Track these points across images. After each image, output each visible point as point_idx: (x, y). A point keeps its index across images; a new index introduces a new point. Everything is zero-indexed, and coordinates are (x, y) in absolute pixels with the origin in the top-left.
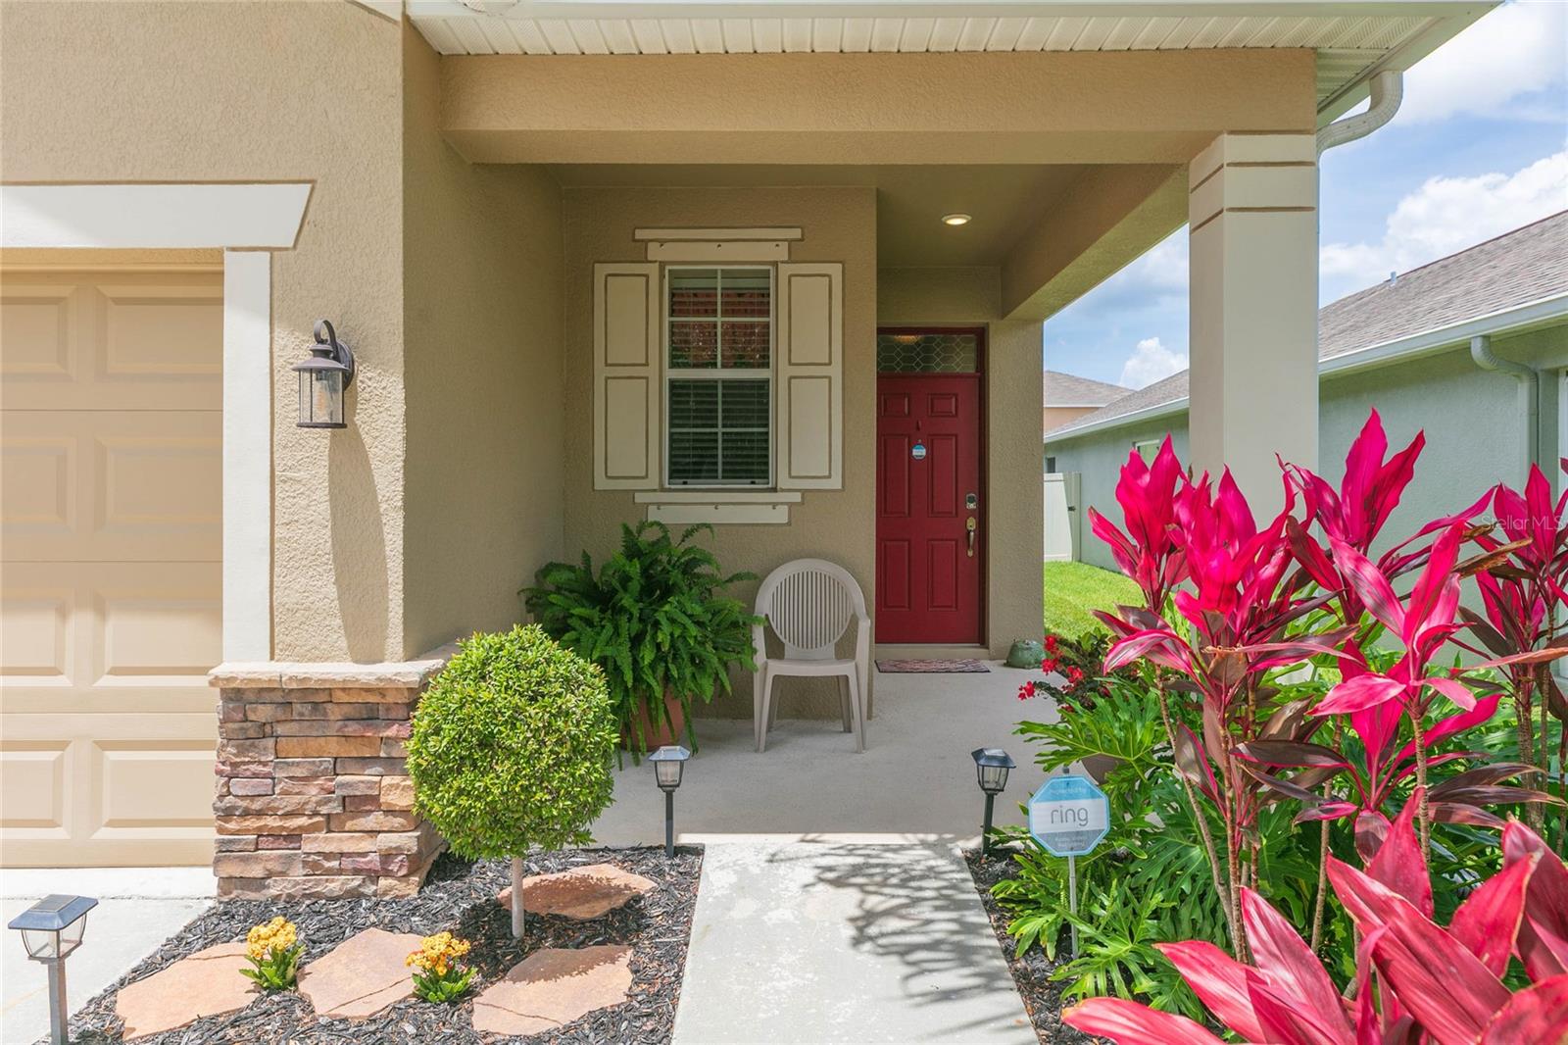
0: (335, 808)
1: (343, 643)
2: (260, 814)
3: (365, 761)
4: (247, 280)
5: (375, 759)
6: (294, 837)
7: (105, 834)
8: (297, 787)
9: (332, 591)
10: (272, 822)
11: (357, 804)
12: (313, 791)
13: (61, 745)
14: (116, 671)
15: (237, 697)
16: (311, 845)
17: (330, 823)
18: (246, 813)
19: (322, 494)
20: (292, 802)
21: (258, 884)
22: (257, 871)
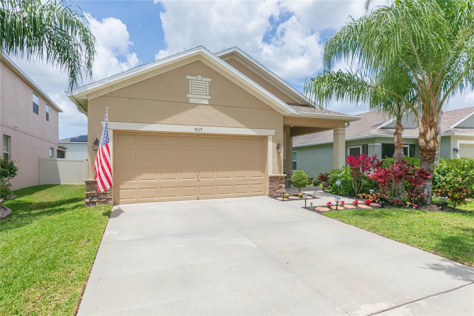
0: (279, 188)
1: (278, 173)
2: (273, 188)
3: (281, 183)
4: (270, 139)
5: (282, 183)
6: (275, 190)
7: (251, 193)
8: (276, 186)
9: (277, 168)
10: (274, 189)
11: (281, 187)
12: (277, 186)
13: (247, 184)
14: (252, 177)
15: (270, 177)
16: (277, 191)
17: (279, 189)
18: (272, 188)
19: (277, 159)
20: (275, 187)
21: (272, 195)
22: (273, 194)
